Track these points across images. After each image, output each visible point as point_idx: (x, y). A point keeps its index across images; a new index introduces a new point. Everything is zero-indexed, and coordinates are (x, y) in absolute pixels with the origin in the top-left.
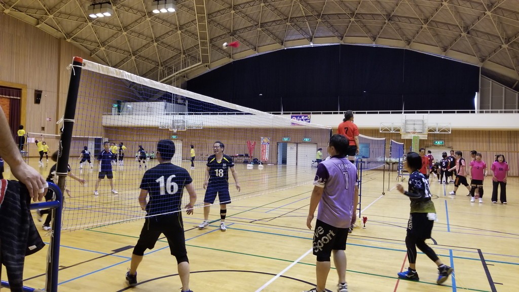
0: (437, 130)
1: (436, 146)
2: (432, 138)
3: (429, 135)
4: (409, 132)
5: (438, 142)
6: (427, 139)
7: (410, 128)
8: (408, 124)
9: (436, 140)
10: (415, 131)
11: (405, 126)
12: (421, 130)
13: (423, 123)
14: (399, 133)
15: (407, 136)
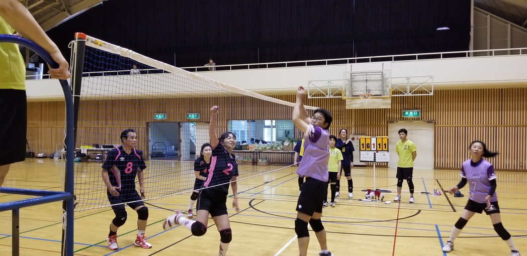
0: (408, 91)
1: (406, 119)
2: (398, 107)
3: (393, 98)
4: (358, 94)
5: (409, 112)
6: (390, 107)
7: (360, 88)
8: (355, 81)
9: (406, 109)
10: (369, 92)
11: (351, 85)
12: (379, 90)
13: (383, 77)
14: (341, 98)
15: (356, 104)
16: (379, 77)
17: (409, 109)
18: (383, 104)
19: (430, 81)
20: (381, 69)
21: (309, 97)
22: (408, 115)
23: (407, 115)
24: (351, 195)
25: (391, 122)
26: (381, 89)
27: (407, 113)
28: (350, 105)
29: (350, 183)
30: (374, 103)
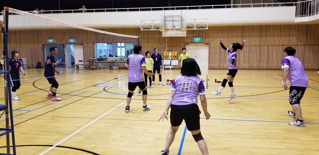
0: (195, 27)
1: (195, 43)
2: (190, 35)
3: (187, 31)
4: (168, 29)
5: (196, 39)
6: (185, 36)
7: (169, 25)
8: (167, 21)
9: (194, 37)
10: (174, 27)
11: (165, 23)
12: (180, 26)
13: (182, 19)
14: (159, 31)
15: (167, 34)
16: (180, 19)
17: (196, 37)
18: (182, 34)
19: (206, 21)
20: (180, 14)
21: (142, 30)
22: (195, 40)
24: (160, 83)
25: (187, 44)
26: (180, 25)
27: (195, 39)
28: (164, 34)
29: (160, 77)
30: (177, 33)
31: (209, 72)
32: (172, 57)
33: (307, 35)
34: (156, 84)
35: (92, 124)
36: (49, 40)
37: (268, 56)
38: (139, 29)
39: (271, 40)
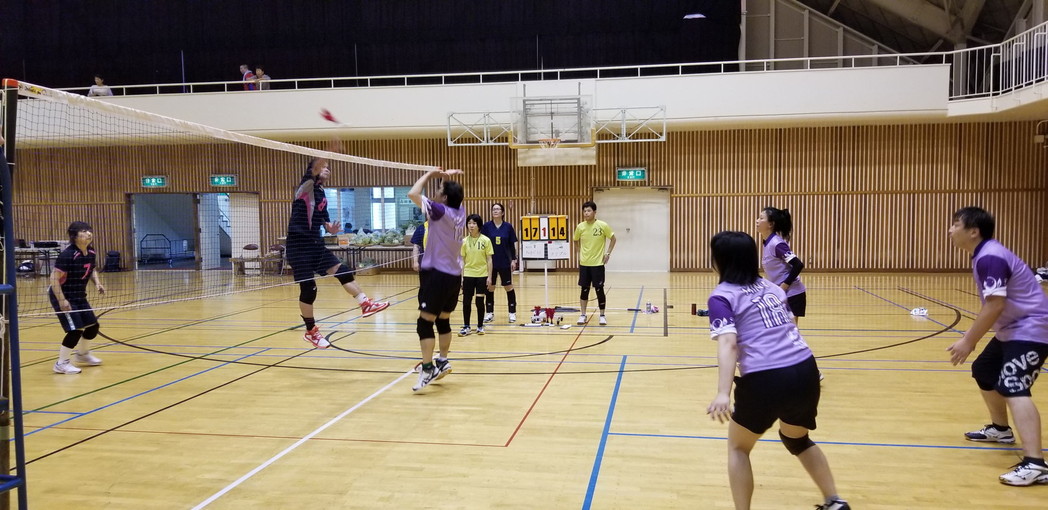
0: (624, 133)
1: (624, 185)
2: (610, 161)
3: (599, 147)
4: (537, 140)
5: (628, 172)
6: (594, 162)
7: (541, 128)
8: (533, 115)
9: (622, 167)
10: (557, 136)
11: (526, 122)
12: (575, 132)
13: (580, 107)
14: (507, 147)
15: (535, 156)
16: (573, 108)
17: (628, 166)
18: (583, 157)
19: (660, 115)
20: (575, 93)
21: (450, 144)
22: (625, 177)
23: (623, 177)
24: (512, 316)
25: (597, 190)
26: (576, 129)
27: (624, 173)
28: (525, 159)
29: (511, 296)
30: (566, 155)
31: (672, 279)
32: (551, 232)
33: (988, 158)
34: (500, 321)
35: (286, 457)
36: (148, 181)
37: (863, 226)
38: (442, 141)
39: (870, 175)
